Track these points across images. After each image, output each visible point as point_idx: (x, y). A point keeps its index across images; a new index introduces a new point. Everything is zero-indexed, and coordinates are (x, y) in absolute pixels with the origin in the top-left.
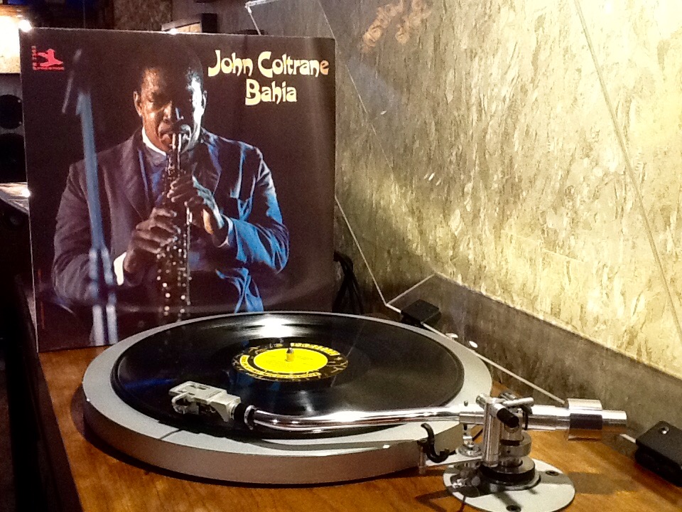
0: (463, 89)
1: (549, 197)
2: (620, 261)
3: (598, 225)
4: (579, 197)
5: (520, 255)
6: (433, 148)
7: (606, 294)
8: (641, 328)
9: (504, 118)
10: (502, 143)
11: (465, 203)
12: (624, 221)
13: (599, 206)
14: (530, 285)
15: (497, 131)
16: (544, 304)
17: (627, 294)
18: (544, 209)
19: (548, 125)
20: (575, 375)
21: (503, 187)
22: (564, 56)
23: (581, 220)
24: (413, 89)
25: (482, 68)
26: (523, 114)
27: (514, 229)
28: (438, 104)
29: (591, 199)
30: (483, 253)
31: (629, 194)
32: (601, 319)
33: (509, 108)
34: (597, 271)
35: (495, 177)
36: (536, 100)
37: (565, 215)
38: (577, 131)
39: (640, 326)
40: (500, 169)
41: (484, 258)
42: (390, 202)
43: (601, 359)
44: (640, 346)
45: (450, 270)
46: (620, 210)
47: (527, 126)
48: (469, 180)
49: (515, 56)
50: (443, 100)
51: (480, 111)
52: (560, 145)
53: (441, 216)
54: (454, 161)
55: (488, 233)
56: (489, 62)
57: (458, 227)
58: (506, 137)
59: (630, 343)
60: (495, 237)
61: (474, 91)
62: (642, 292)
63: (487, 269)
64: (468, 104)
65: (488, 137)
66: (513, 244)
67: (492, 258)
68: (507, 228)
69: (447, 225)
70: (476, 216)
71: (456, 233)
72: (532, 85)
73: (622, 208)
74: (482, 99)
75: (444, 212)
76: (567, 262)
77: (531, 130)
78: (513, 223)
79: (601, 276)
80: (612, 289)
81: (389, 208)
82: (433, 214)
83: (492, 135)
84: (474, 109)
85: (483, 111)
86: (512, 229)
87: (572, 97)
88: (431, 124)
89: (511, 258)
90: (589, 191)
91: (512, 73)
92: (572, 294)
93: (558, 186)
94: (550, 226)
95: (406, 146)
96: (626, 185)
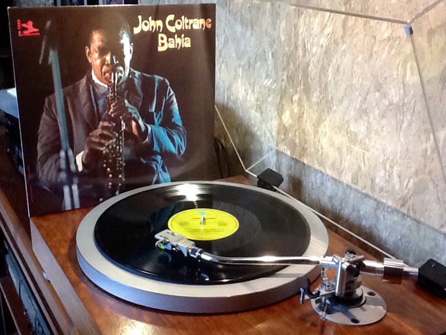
0: (292, 34)
1: (352, 112)
2: (398, 157)
3: (384, 134)
4: (372, 115)
5: (332, 144)
6: (270, 69)
7: (389, 175)
8: (410, 198)
9: (321, 58)
10: (320, 75)
11: (293, 107)
12: (402, 134)
13: (385, 122)
14: (337, 163)
15: (317, 66)
16: (347, 176)
17: (402, 177)
18: (348, 119)
19: (352, 67)
20: (366, 220)
21: (321, 101)
23: (373, 129)
24: (255, 27)
25: (307, 23)
26: (335, 58)
28: (274, 42)
29: (380, 118)
30: (306, 140)
31: (405, 118)
32: (385, 189)
33: (326, 52)
34: (383, 161)
35: (315, 95)
36: (344, 51)
37: (362, 124)
38: (372, 75)
39: (409, 196)
40: (318, 90)
41: (306, 143)
42: (238, 99)
43: (384, 212)
44: (409, 207)
45: (282, 148)
46: (399, 126)
47: (338, 66)
48: (296, 92)
49: (330, 19)
50: (277, 39)
51: (305, 50)
52: (360, 81)
53: (276, 112)
54: (286, 79)
55: (309, 128)
56: (311, 20)
57: (288, 121)
58: (323, 70)
59: (403, 205)
60: (314, 131)
61: (300, 37)
62: (411, 177)
63: (308, 149)
64: (296, 44)
65: (310, 68)
66: (326, 138)
67: (312, 143)
68: (322, 127)
69: (280, 119)
70: (301, 116)
71: (287, 125)
72: (342, 40)
73: (401, 126)
74: (306, 43)
75: (278, 110)
76: (364, 153)
77: (340, 69)
78: (327, 124)
79: (386, 165)
80: (393, 172)
81: (237, 103)
82: (270, 111)
83: (313, 68)
84: (300, 49)
85: (307, 51)
86: (326, 127)
87: (369, 53)
88: (269, 52)
89: (324, 146)
90: (380, 112)
91: (328, 30)
92: (366, 173)
93: (358, 106)
94: (352, 130)
95: (250, 64)
96: (403, 112)
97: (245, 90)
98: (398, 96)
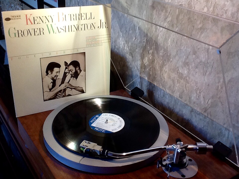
0: (149, 18)
1: (181, 63)
2: (204, 88)
3: (197, 76)
4: (191, 66)
5: (169, 77)
6: (137, 35)
7: (198, 96)
9: (165, 33)
10: (164, 42)
11: (149, 56)
12: (206, 77)
13: (198, 71)
14: (172, 87)
15: (162, 37)
16: (177, 94)
17: (205, 98)
18: (178, 66)
19: (181, 41)
20: (186, 116)
21: (164, 55)
22: (188, 20)
23: (191, 73)
25: (157, 14)
27: (167, 69)
29: (195, 68)
30: (156, 73)
31: (208, 70)
32: (196, 103)
34: (196, 89)
35: (161, 52)
37: (186, 70)
38: (192, 46)
39: (208, 108)
40: (163, 49)
41: (156, 75)
42: (120, 47)
43: (195, 114)
44: (208, 113)
45: (143, 75)
46: (205, 73)
47: (174, 39)
48: (151, 49)
49: (170, 14)
52: (185, 49)
53: (140, 57)
54: (146, 42)
55: (157, 68)
56: (160, 13)
57: (147, 63)
58: (166, 40)
59: (205, 112)
60: (160, 70)
61: (154, 21)
62: (210, 99)
63: (157, 78)
65: (159, 38)
66: (166, 74)
67: (159, 76)
68: (165, 68)
69: (142, 61)
70: (153, 61)
71: (146, 65)
72: (176, 25)
75: (141, 56)
76: (186, 84)
78: (167, 67)
79: (197, 91)
80: (200, 95)
81: (119, 49)
82: (137, 56)
84: (154, 27)
86: (166, 69)
88: (137, 27)
89: (165, 78)
90: (195, 65)
91: (169, 19)
92: (187, 94)
93: (184, 60)
94: (180, 72)
95: (126, 31)
96: (207, 67)
97: (124, 44)
98: (205, 58)
